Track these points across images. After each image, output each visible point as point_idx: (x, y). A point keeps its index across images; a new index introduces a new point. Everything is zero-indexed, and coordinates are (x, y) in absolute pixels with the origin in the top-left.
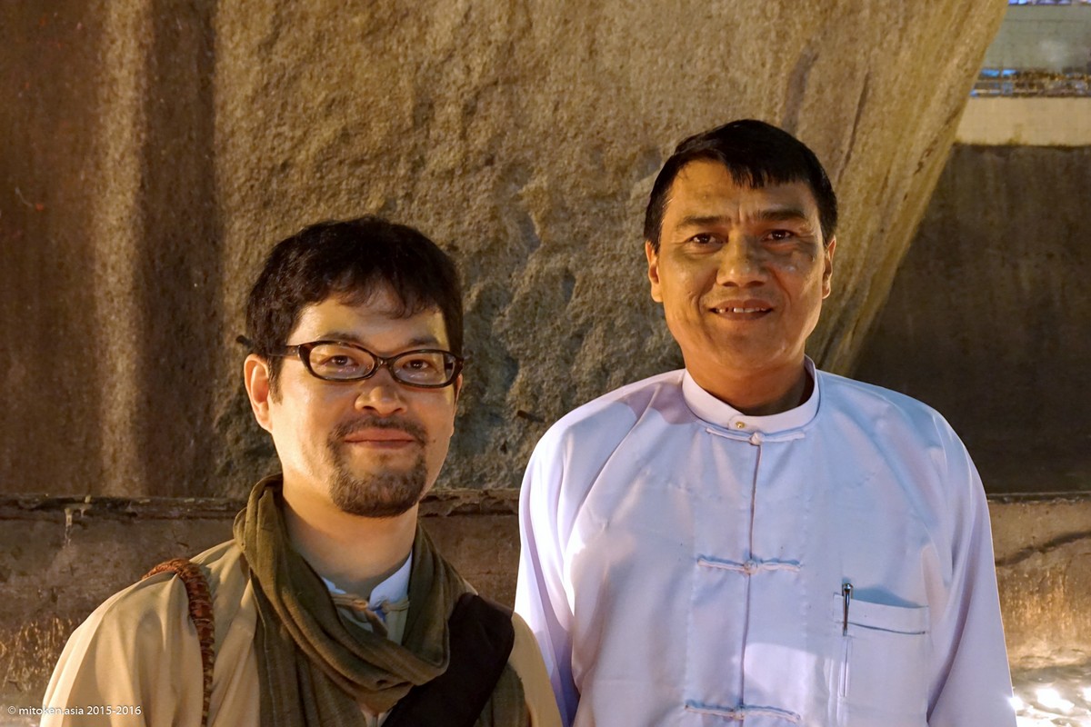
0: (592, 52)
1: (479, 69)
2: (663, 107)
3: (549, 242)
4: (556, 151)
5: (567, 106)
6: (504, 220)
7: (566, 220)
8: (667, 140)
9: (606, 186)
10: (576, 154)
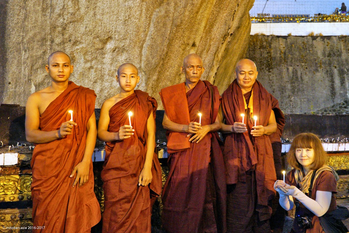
0: (95, 14)
1: (66, 19)
2: (113, 27)
3: (86, 60)
4: (87, 38)
5: (88, 28)
6: (75, 54)
7: (91, 55)
8: (115, 35)
9: (100, 46)
10: (92, 39)
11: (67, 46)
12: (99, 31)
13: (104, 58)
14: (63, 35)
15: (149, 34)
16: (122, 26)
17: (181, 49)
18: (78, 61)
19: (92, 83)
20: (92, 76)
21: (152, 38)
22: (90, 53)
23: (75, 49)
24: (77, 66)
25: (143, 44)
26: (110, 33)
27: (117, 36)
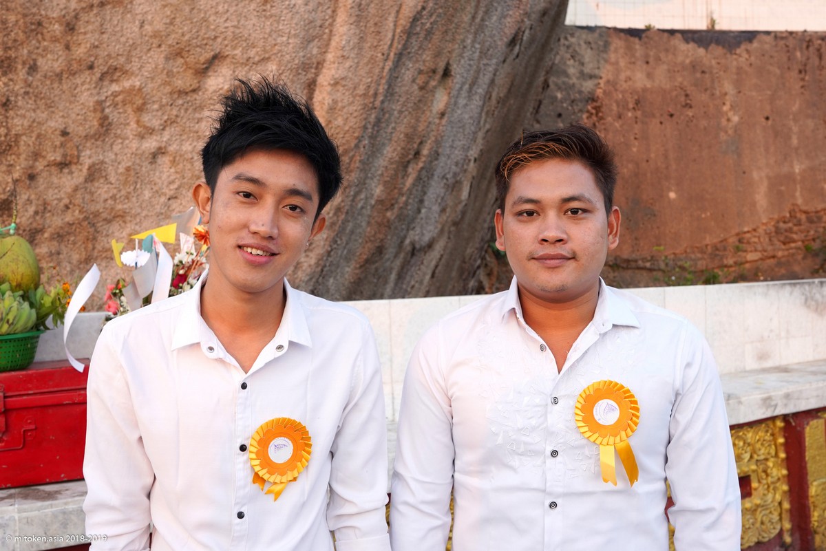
2: (228, 24)
3: (145, 127)
4: (144, 58)
5: (151, 24)
6: (107, 111)
7: (157, 111)
8: (234, 48)
9: (188, 84)
10: (161, 60)
11: (83, 84)
12: (183, 35)
13: (199, 120)
14: (67, 47)
15: (333, 44)
16: (254, 21)
17: (416, 87)
18: (119, 132)
19: (163, 199)
20: (164, 176)
21: (343, 56)
22: (156, 106)
23: (109, 93)
24: (116, 148)
25: (317, 75)
26: (219, 40)
27: (238, 52)
